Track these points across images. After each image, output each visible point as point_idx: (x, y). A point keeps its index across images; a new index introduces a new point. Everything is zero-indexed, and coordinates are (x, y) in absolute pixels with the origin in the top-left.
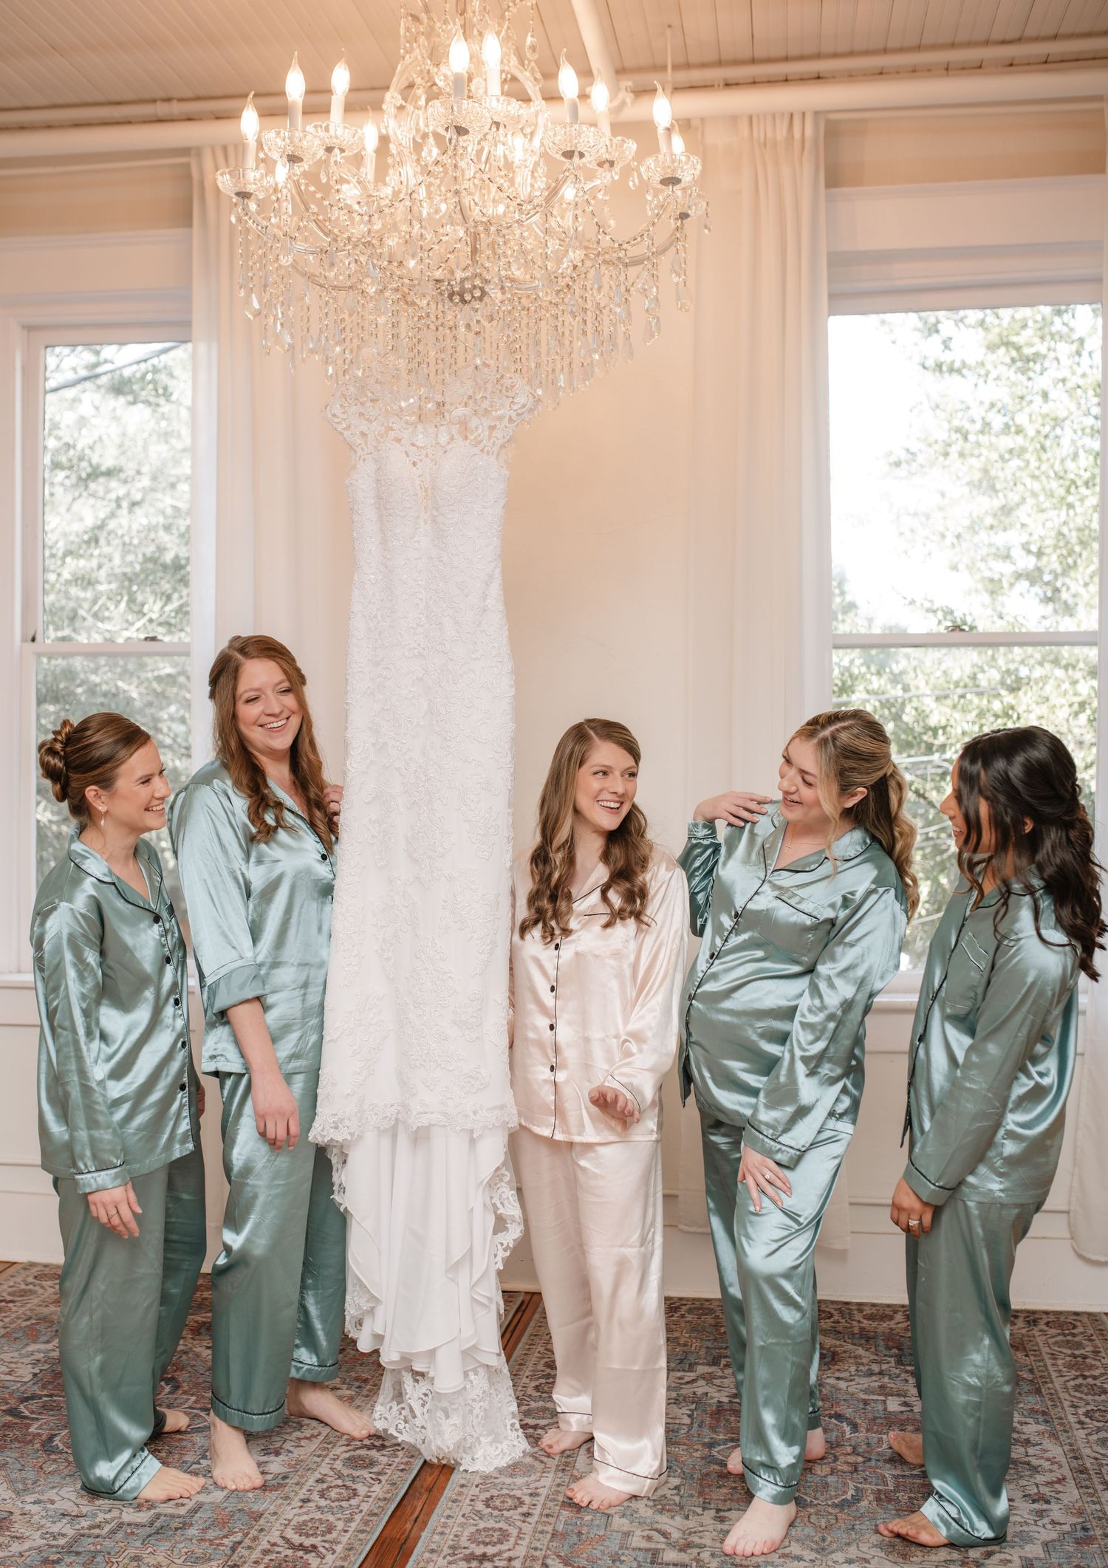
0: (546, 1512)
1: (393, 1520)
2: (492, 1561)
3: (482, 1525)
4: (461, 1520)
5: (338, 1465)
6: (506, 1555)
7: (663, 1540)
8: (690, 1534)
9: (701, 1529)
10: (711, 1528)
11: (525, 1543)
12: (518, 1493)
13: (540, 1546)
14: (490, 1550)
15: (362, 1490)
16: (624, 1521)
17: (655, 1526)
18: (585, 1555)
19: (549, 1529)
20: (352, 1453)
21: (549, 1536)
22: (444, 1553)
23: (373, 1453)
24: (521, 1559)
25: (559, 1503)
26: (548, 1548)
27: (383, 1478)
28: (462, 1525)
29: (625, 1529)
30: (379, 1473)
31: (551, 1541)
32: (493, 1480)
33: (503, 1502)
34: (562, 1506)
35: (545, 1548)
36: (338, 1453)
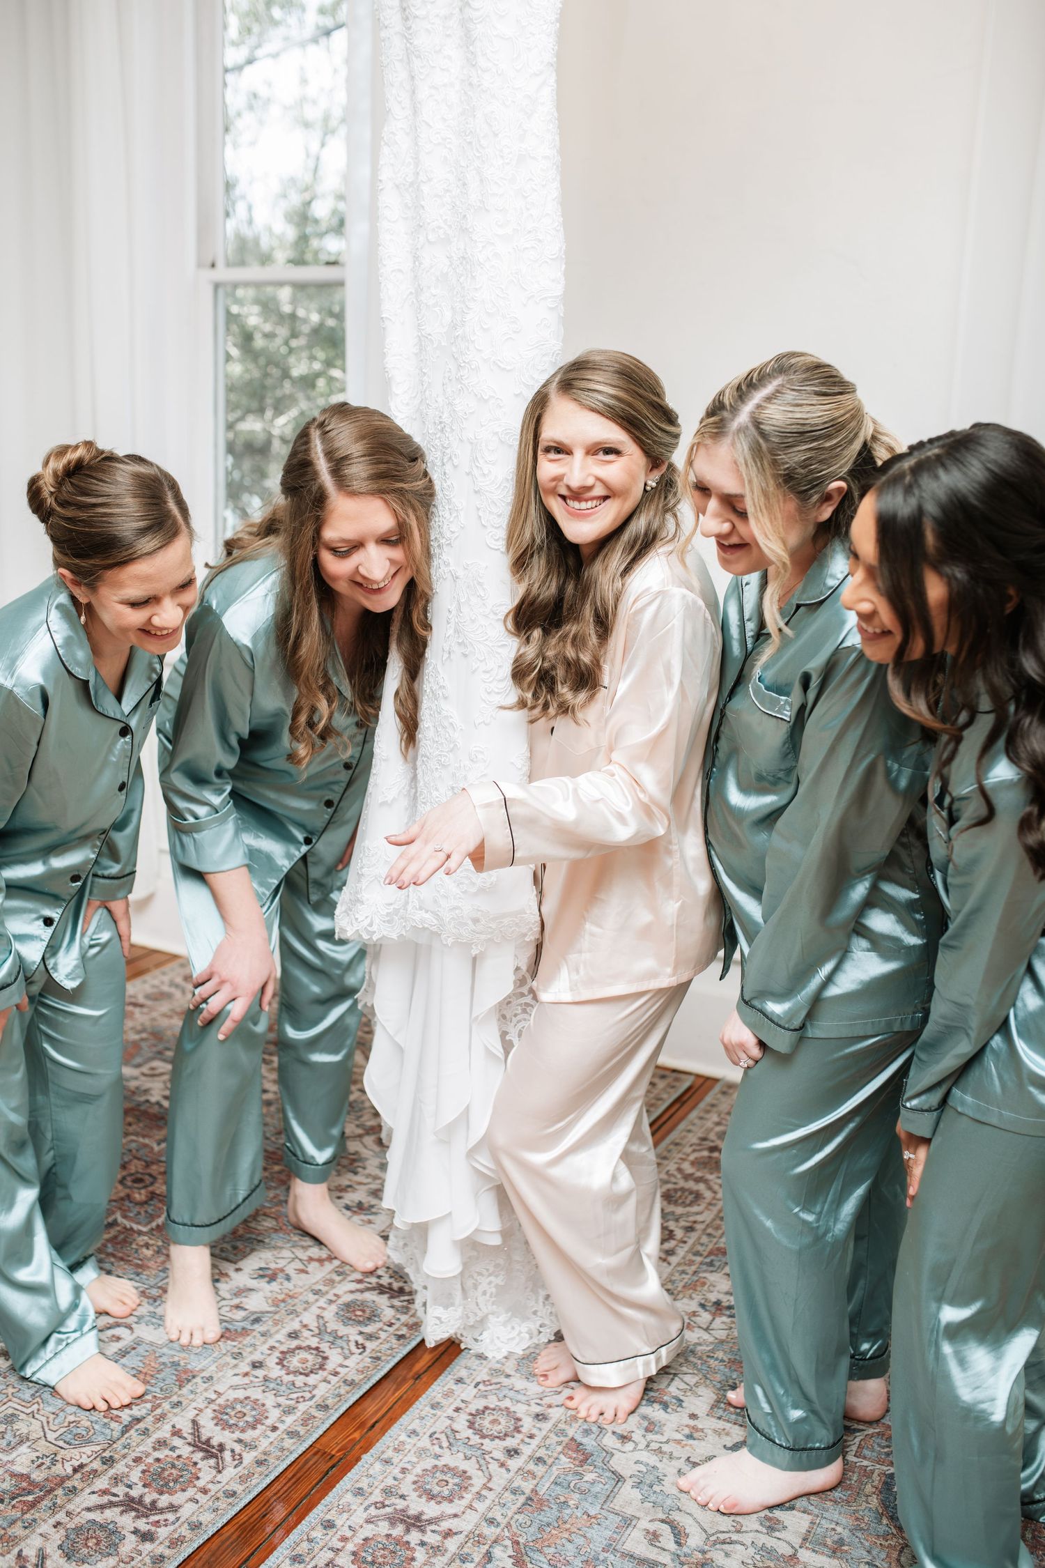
0: (542, 1453)
1: (345, 1419)
2: (423, 1532)
3: (448, 1459)
4: (425, 1442)
5: (330, 1314)
6: (445, 1525)
7: (672, 1546)
8: (715, 1543)
9: (735, 1537)
10: (747, 1539)
11: (481, 1507)
12: (520, 1410)
13: (499, 1518)
14: (431, 1510)
15: (335, 1358)
16: (636, 1494)
17: (676, 1516)
18: (552, 1550)
19: (527, 1486)
20: (358, 1296)
21: (522, 1499)
22: (373, 1499)
23: (383, 1301)
24: (461, 1538)
25: (566, 1440)
26: (508, 1525)
27: (370, 1345)
28: (422, 1452)
29: (629, 1511)
30: (370, 1337)
31: (519, 1512)
32: (502, 1379)
33: (494, 1422)
34: (567, 1446)
35: (504, 1522)
36: (339, 1292)
